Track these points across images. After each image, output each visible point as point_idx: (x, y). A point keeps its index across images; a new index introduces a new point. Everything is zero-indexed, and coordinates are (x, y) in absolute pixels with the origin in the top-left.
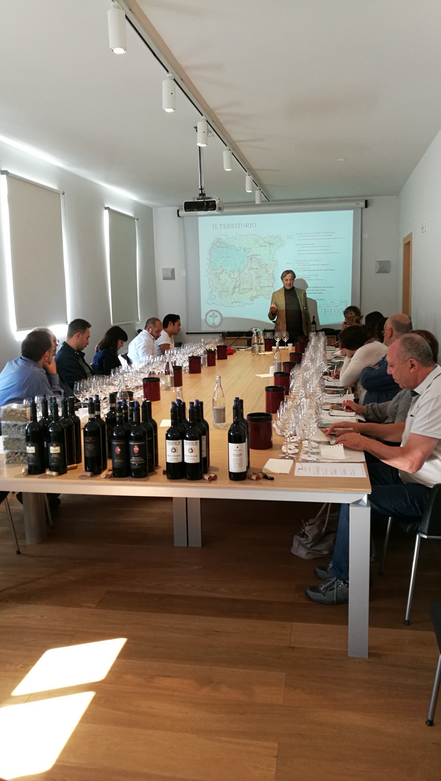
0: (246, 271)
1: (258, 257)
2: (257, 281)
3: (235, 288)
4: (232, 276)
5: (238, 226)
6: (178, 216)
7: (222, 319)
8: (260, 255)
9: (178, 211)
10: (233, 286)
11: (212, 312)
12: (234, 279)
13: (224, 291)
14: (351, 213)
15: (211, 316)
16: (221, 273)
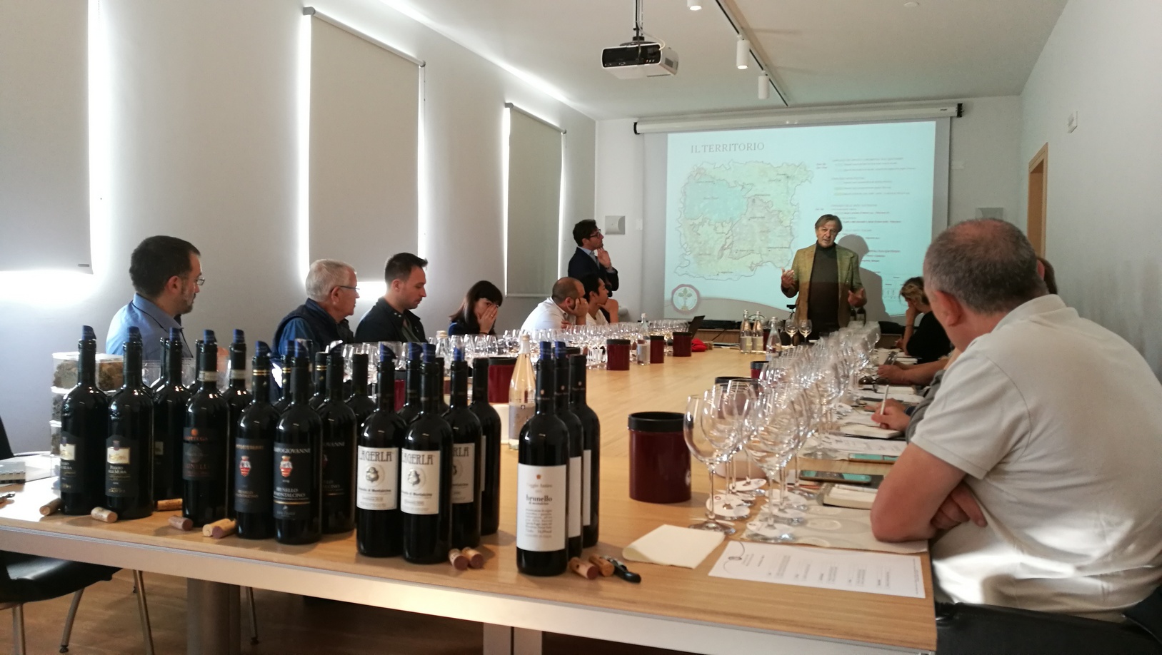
0: (744, 221)
1: (766, 199)
2: (763, 238)
3: (723, 249)
4: (720, 230)
5: (733, 148)
6: (636, 132)
7: (700, 299)
8: (769, 195)
9: (635, 124)
10: (721, 245)
11: (683, 288)
12: (724, 235)
13: (706, 254)
14: (932, 125)
15: (681, 295)
16: (701, 224)
